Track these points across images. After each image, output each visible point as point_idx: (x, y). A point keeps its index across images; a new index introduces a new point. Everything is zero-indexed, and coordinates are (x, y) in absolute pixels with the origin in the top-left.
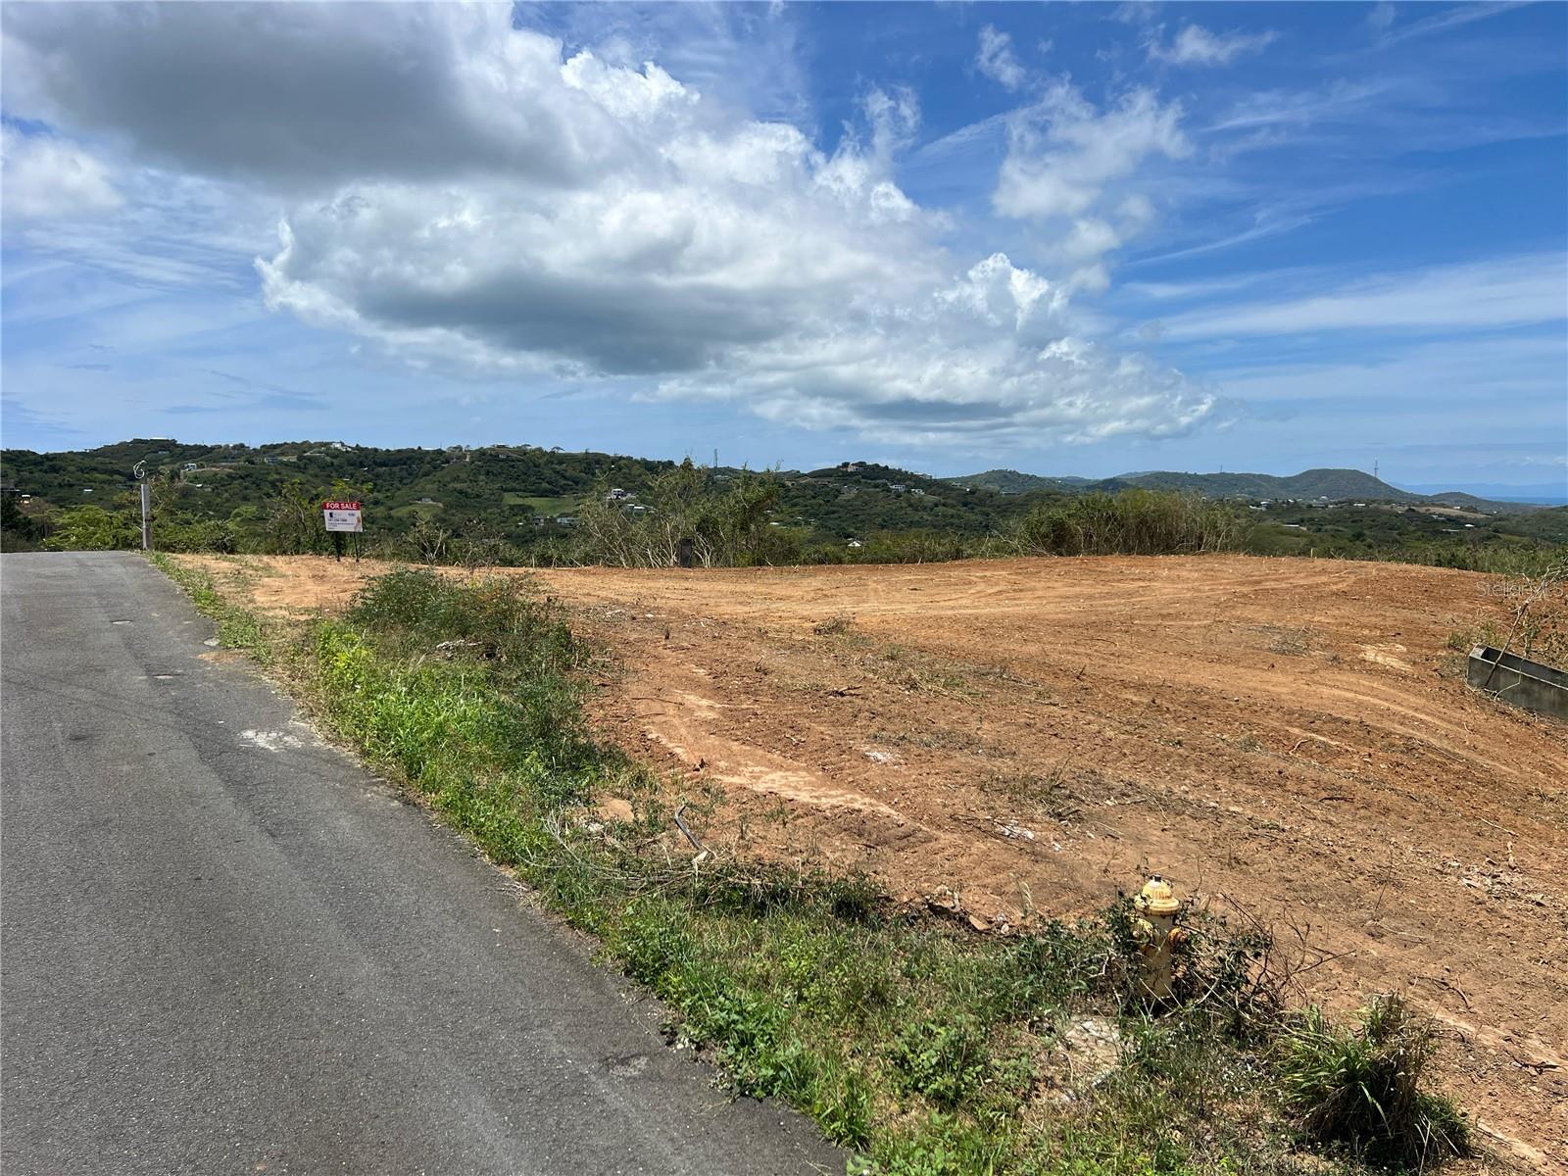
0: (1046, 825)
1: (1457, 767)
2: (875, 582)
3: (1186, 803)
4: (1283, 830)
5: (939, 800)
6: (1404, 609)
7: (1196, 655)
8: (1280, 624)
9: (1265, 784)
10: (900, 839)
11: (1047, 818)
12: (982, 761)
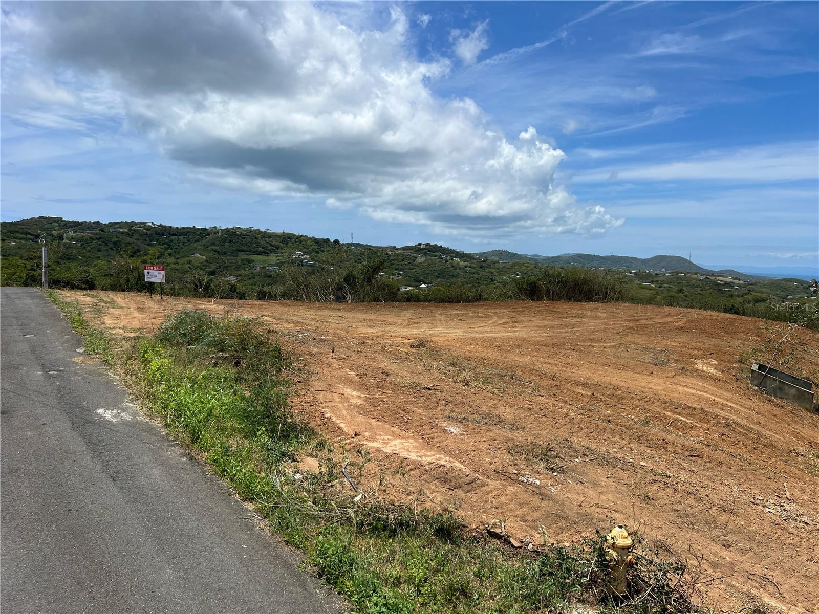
0: (545, 476)
1: (752, 436)
2: (439, 314)
3: (617, 459)
4: (670, 477)
5: (487, 460)
6: (713, 338)
7: (612, 365)
8: (651, 346)
9: (656, 447)
10: (468, 484)
11: (546, 472)
12: (507, 433)
